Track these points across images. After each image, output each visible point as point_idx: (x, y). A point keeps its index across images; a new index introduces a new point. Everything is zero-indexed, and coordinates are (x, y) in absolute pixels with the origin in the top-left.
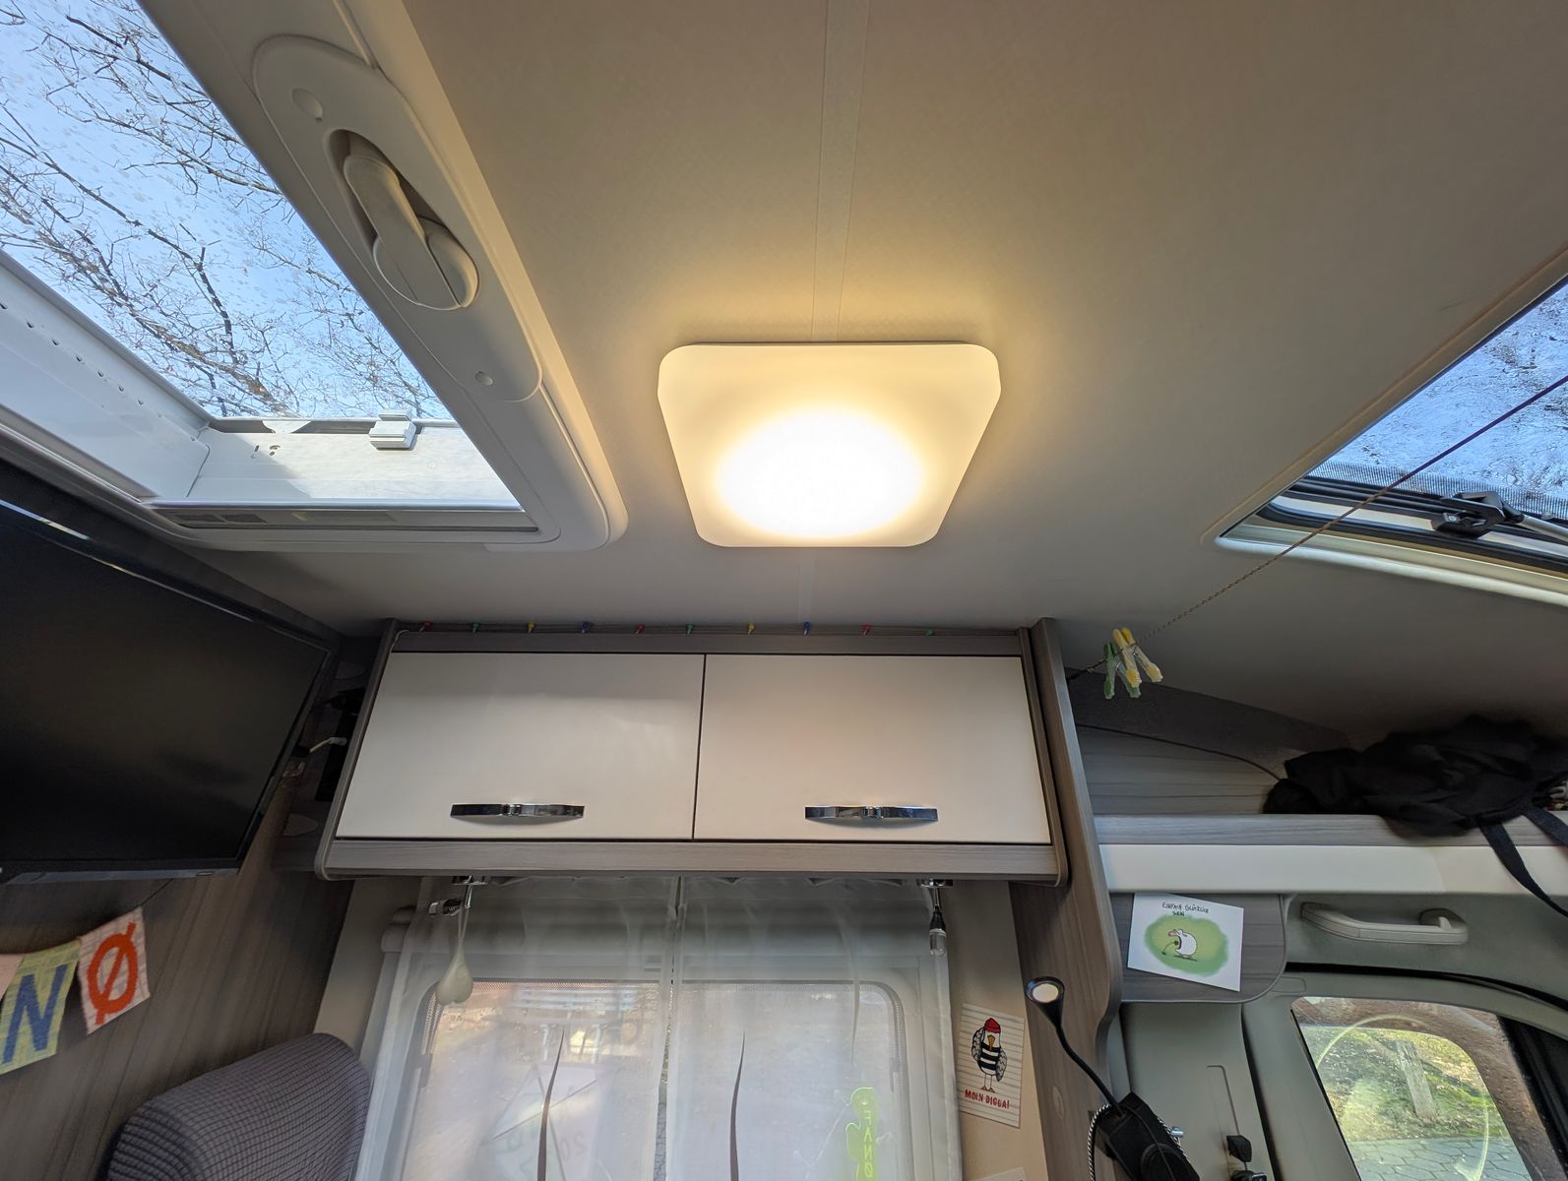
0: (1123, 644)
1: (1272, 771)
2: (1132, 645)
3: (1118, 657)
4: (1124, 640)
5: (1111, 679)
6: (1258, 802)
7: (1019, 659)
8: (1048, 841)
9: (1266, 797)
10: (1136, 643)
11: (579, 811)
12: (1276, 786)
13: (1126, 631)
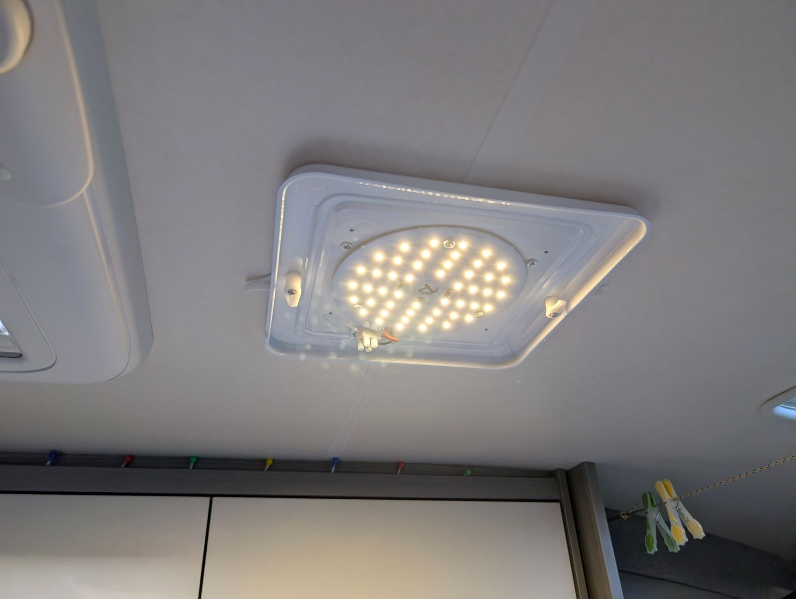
0: (666, 497)
2: (674, 499)
4: (667, 493)
5: (653, 534)
7: (558, 505)
10: (678, 497)
13: (669, 484)
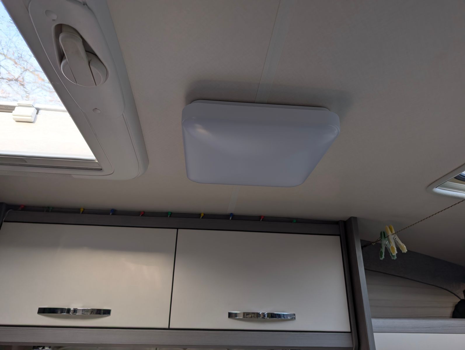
0: (390, 233)
1: (457, 295)
2: (393, 234)
3: (386, 239)
4: (390, 231)
5: (383, 250)
6: (450, 311)
7: (339, 237)
8: (349, 330)
9: (454, 308)
10: (395, 233)
11: (107, 312)
12: (459, 302)
13: (392, 227)
